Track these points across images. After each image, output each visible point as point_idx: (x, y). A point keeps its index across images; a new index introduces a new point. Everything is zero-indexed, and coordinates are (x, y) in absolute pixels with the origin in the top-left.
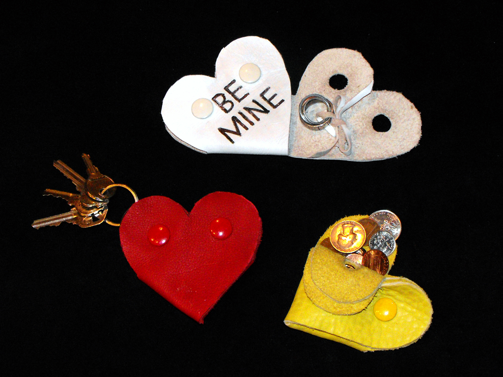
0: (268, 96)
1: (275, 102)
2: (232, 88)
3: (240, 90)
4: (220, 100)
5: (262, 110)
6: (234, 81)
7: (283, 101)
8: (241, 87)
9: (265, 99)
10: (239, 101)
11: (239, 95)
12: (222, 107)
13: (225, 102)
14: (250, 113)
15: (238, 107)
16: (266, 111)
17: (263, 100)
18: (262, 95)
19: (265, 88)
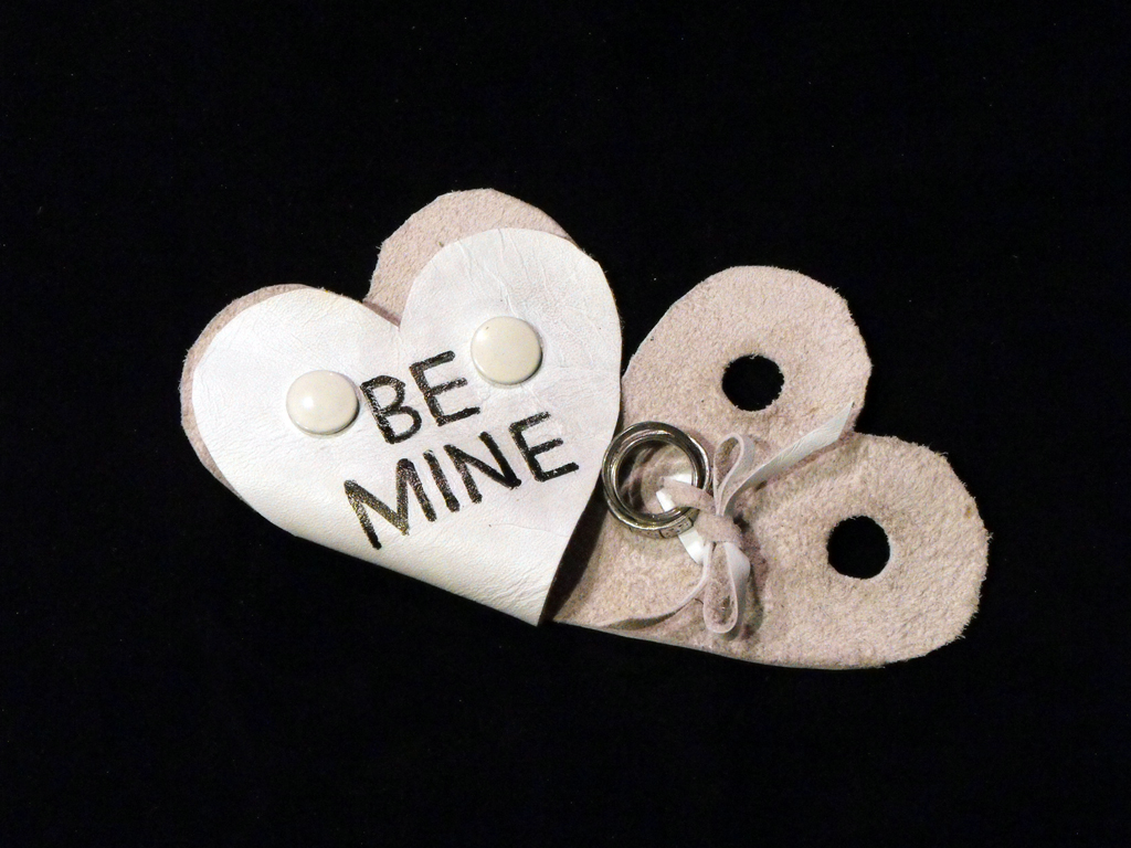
0: (533, 437)
1: (547, 461)
2: (434, 376)
3: (455, 390)
4: (385, 396)
5: (499, 471)
6: (446, 357)
7: (572, 467)
8: (462, 383)
9: (521, 442)
10: (442, 420)
11: (449, 402)
12: (381, 420)
13: (396, 408)
14: (458, 468)
15: (432, 437)
16: (510, 480)
17: (513, 443)
18: (517, 429)
19: (533, 412)
